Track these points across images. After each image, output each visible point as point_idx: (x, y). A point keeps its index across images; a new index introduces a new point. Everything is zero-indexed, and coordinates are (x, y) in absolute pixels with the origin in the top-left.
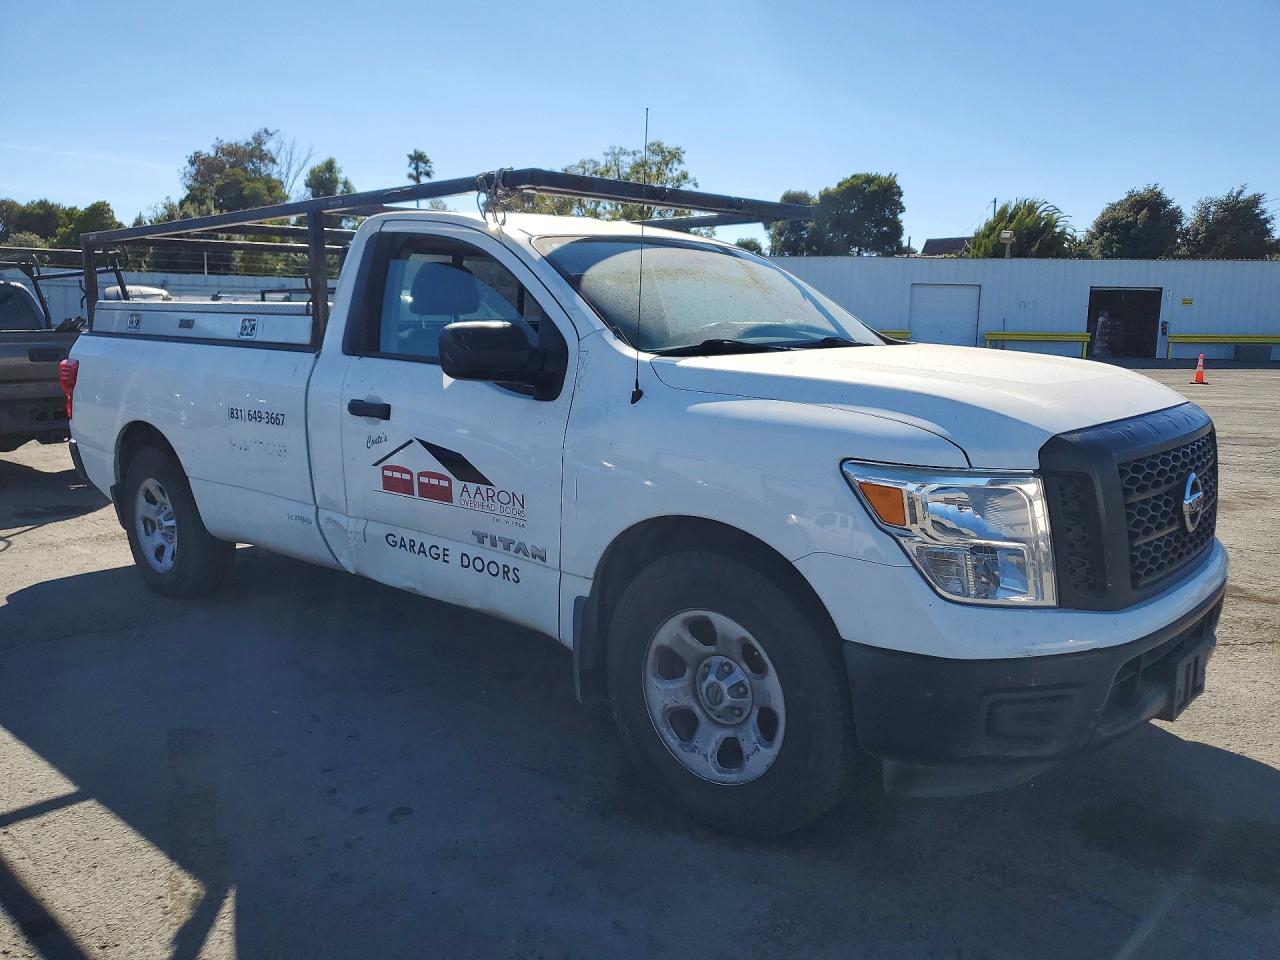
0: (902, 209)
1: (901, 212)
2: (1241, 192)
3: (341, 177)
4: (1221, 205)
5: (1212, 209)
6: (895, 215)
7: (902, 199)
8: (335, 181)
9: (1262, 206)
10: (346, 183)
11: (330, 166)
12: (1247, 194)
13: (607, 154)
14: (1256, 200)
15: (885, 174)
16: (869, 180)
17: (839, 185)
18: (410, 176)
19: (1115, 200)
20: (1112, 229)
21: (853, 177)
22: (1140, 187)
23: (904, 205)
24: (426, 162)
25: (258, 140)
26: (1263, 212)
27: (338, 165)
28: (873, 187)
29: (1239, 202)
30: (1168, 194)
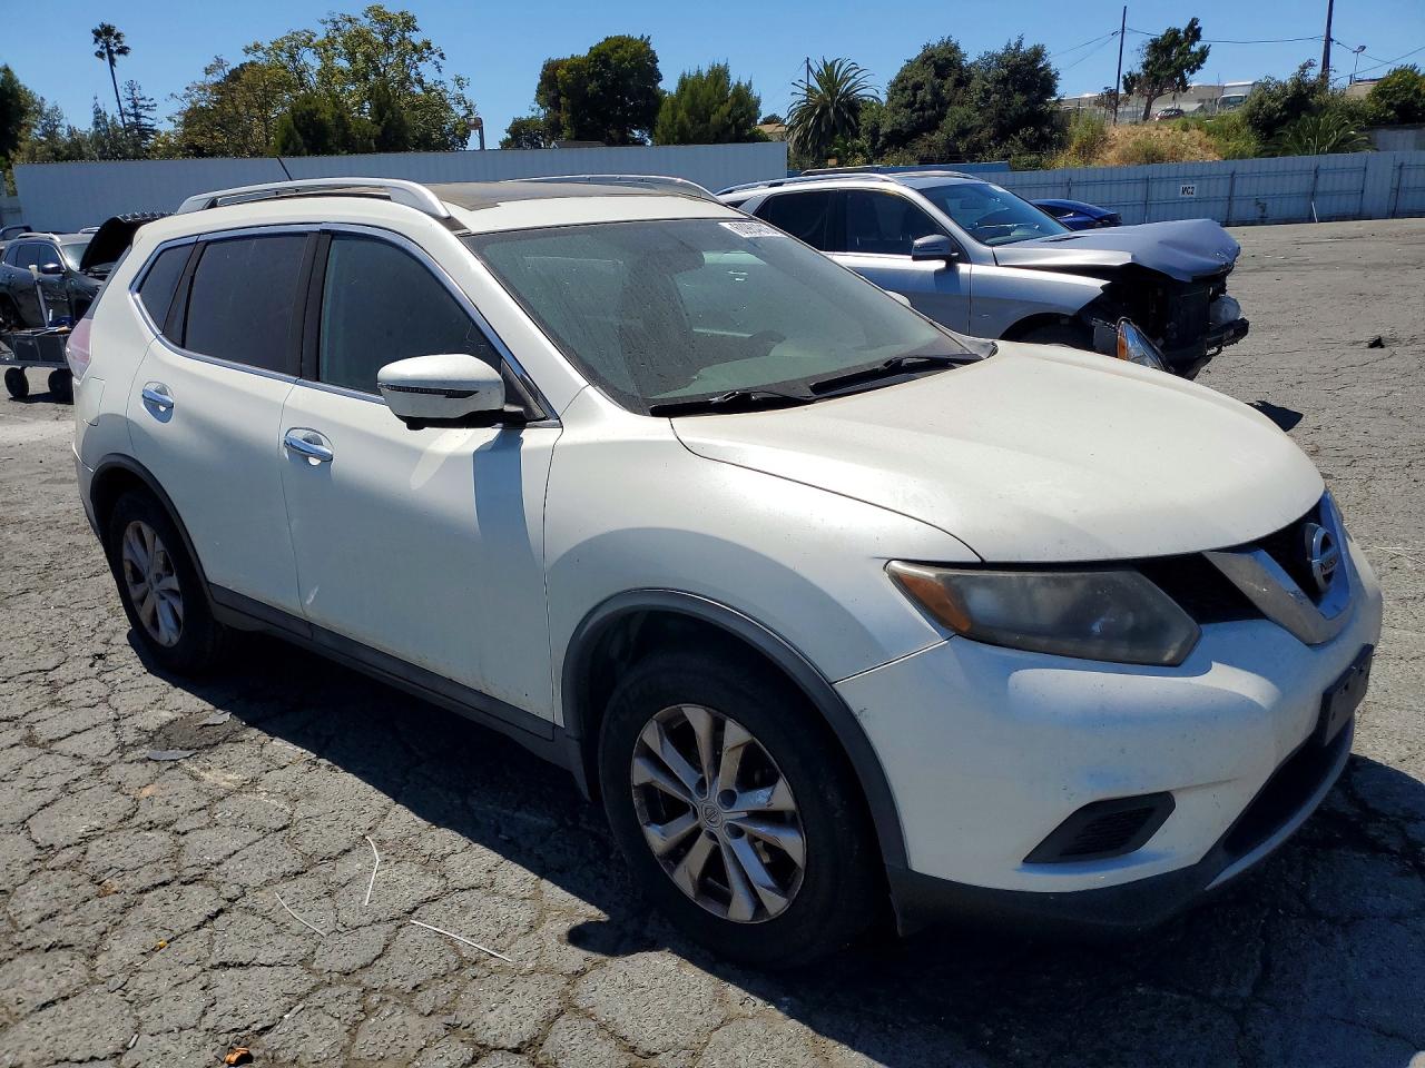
0: (660, 78)
1: (658, 80)
2: (1019, 45)
4: (999, 59)
6: (652, 84)
7: (658, 66)
9: (1045, 59)
12: (1027, 46)
13: (324, 23)
14: (1038, 53)
15: (636, 36)
16: (621, 43)
18: (100, 55)
19: (913, 56)
20: (904, 89)
22: (935, 42)
23: (661, 71)
24: (118, 36)
26: (1048, 65)
29: (1019, 55)
30: (963, 49)
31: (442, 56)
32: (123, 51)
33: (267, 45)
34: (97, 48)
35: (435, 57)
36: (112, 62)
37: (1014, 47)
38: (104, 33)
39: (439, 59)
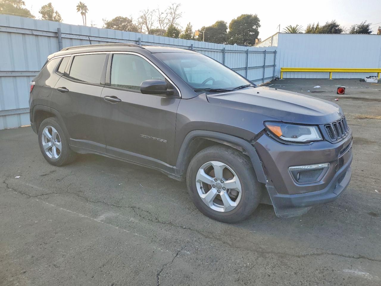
0: (260, 26)
4: (358, 27)
5: (356, 28)
6: (257, 28)
8: (53, 12)
9: (370, 27)
10: (56, 13)
11: (50, 5)
14: (368, 26)
15: (253, 14)
16: (248, 16)
17: (238, 18)
21: (242, 15)
23: (260, 24)
29: (364, 26)
37: (363, 23)
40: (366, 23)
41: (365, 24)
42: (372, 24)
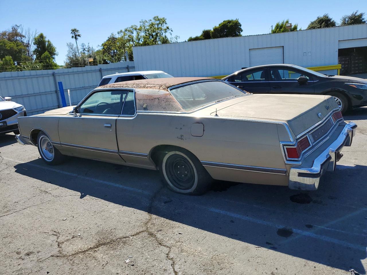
0: (242, 31)
1: (241, 32)
3: (47, 39)
4: (350, 18)
5: (347, 19)
6: (240, 33)
7: (241, 27)
8: (45, 41)
9: (363, 17)
10: (48, 42)
11: (41, 36)
12: (358, 14)
13: (140, 22)
14: (361, 15)
15: (234, 19)
16: (229, 22)
17: (219, 25)
18: (73, 37)
21: (224, 22)
23: (242, 29)
24: (78, 31)
25: (14, 29)
26: (363, 19)
27: (44, 35)
28: (231, 24)
29: (355, 17)
31: (172, 31)
32: (79, 36)
33: (123, 30)
34: (72, 35)
35: (170, 31)
36: (76, 39)
37: (354, 14)
38: (74, 31)
39: (171, 32)
40: (357, 13)
41: (356, 15)
42: (365, 14)
